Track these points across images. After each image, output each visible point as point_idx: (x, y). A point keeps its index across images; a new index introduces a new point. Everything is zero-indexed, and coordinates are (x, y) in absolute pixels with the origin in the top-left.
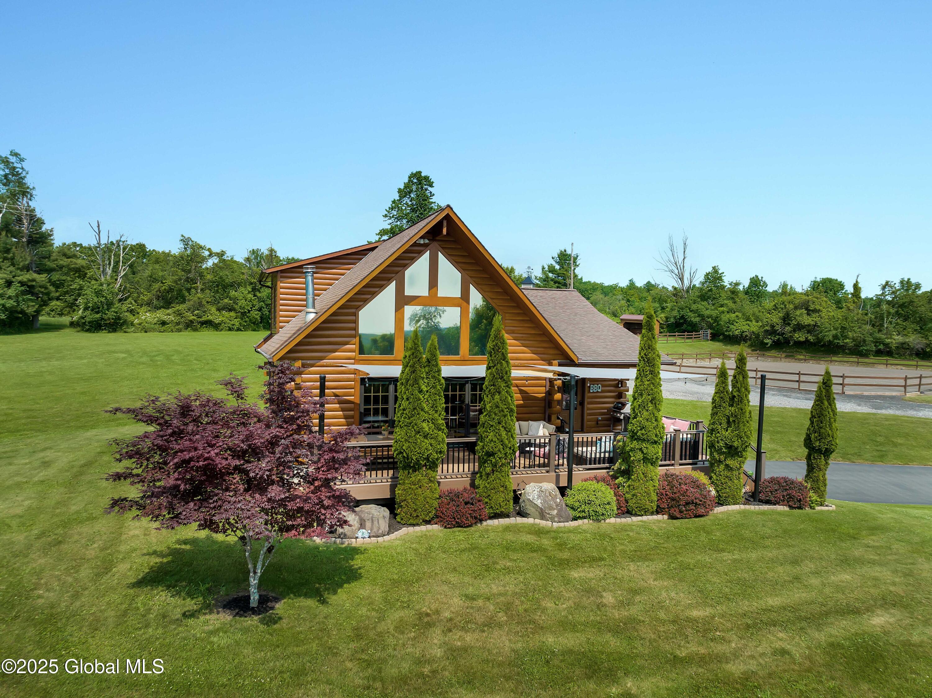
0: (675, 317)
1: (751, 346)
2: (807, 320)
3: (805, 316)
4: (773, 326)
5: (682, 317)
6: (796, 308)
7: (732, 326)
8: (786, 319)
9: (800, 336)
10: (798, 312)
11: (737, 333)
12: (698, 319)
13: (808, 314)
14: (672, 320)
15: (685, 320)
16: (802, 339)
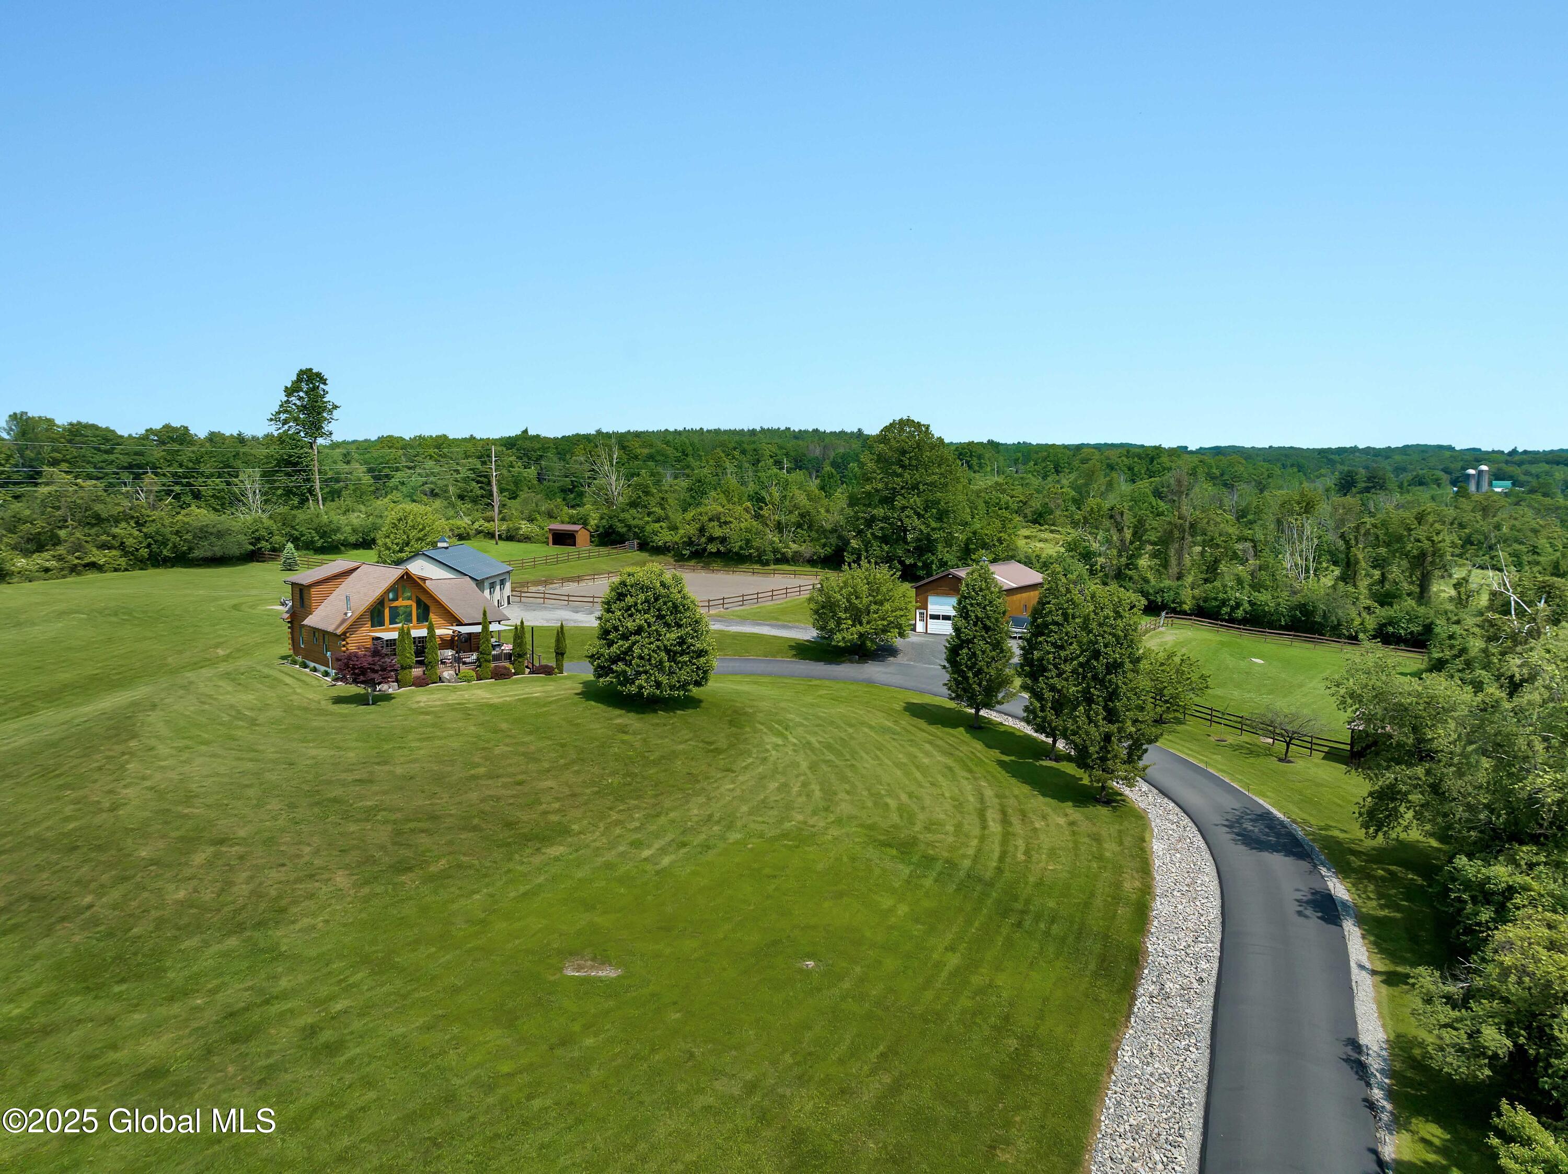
0: (604, 527)
1: (674, 556)
2: (718, 532)
3: (717, 528)
4: (690, 538)
5: (611, 527)
6: (711, 520)
7: (655, 537)
8: (702, 530)
9: (712, 548)
10: (712, 524)
11: (660, 543)
12: (625, 530)
13: (720, 527)
14: (601, 530)
15: (614, 532)
16: (714, 550)
